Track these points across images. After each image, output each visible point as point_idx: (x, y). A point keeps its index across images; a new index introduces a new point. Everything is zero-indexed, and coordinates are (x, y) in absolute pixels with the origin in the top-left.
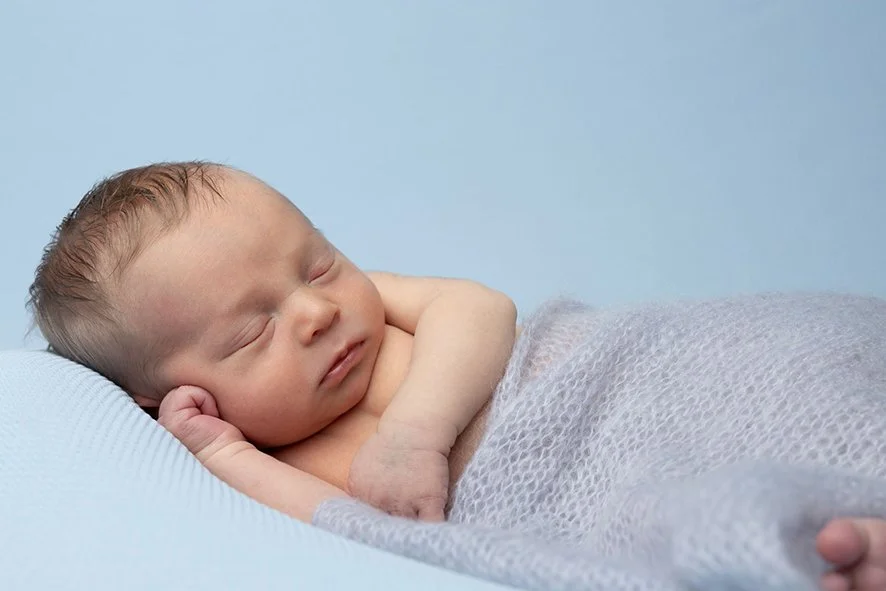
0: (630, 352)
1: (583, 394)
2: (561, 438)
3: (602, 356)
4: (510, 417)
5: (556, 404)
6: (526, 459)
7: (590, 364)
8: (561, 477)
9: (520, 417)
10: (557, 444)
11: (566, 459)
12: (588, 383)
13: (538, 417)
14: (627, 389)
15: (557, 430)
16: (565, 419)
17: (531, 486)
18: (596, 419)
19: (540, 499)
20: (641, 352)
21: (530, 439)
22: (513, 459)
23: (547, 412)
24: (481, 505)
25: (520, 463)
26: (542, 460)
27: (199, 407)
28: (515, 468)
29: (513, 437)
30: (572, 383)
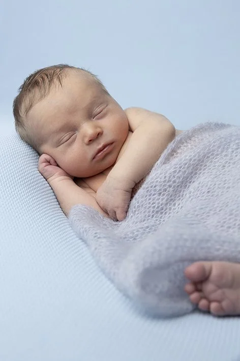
0: (212, 154)
1: (185, 171)
2: (171, 189)
3: (197, 156)
4: (152, 179)
5: (171, 175)
6: (155, 196)
7: (191, 160)
8: (168, 205)
9: (156, 179)
10: (169, 191)
11: (173, 198)
12: (188, 167)
13: (162, 180)
14: (206, 171)
15: (170, 186)
16: (174, 182)
17: (154, 207)
18: (190, 182)
19: (157, 212)
20: (217, 155)
21: (158, 188)
22: (150, 195)
23: (167, 178)
24: (135, 211)
25: (152, 197)
26: (161, 197)
27: (49, 163)
28: (150, 199)
29: (151, 187)
30: (180, 167)
